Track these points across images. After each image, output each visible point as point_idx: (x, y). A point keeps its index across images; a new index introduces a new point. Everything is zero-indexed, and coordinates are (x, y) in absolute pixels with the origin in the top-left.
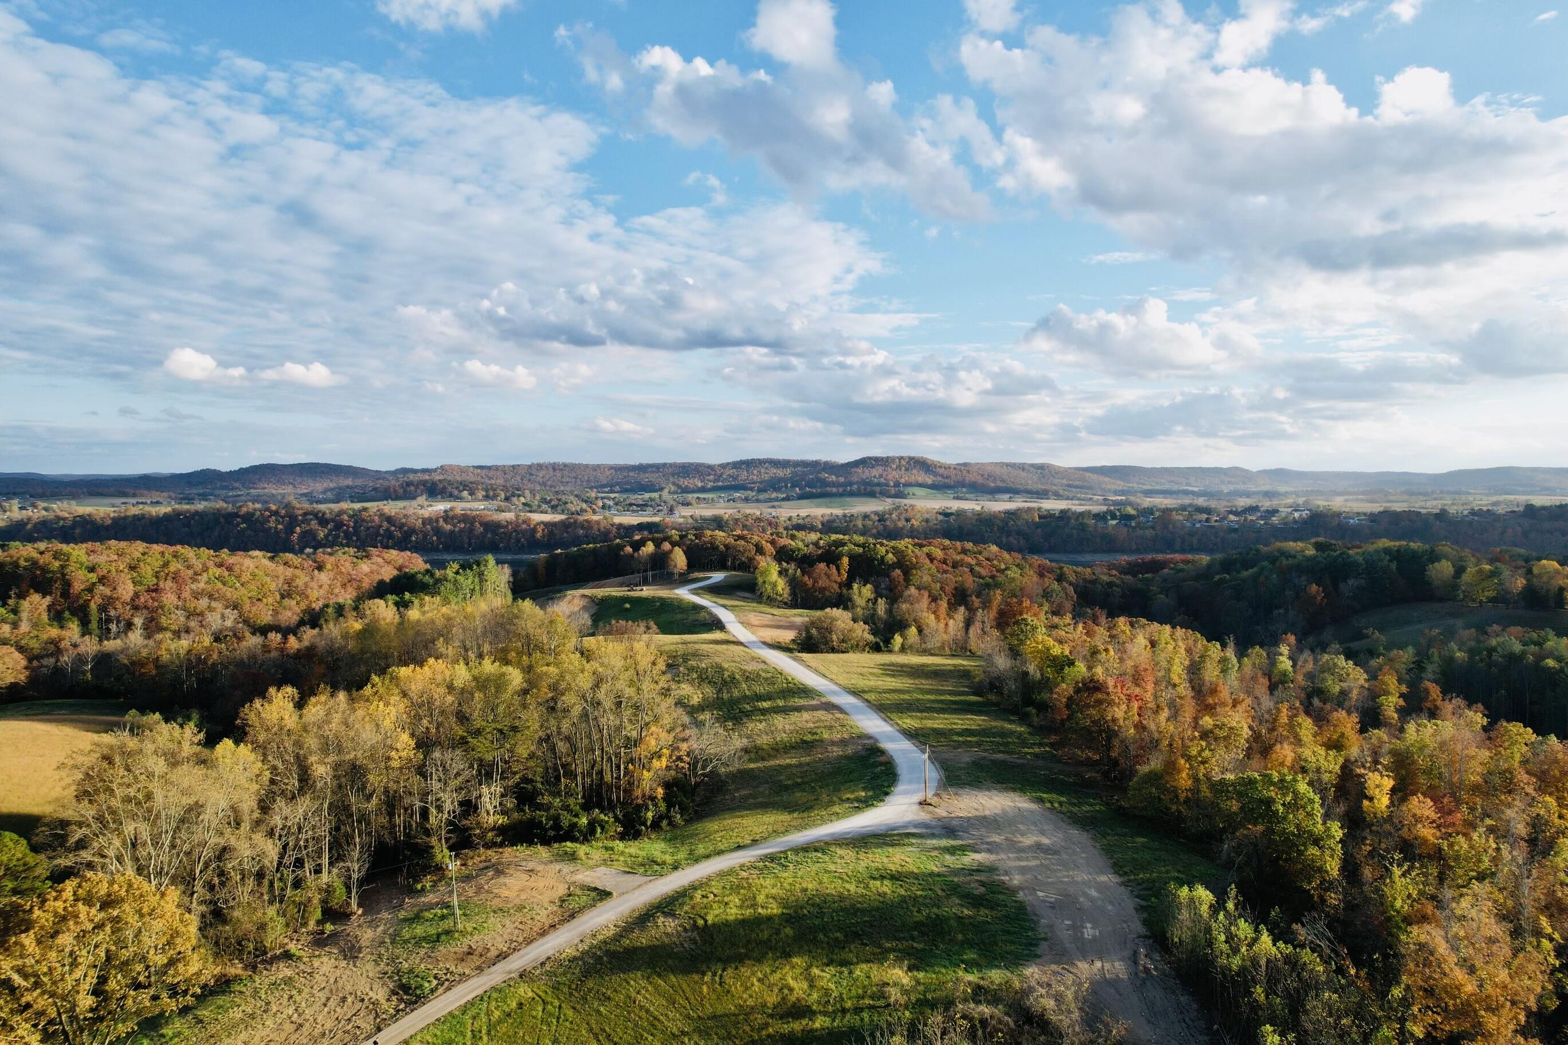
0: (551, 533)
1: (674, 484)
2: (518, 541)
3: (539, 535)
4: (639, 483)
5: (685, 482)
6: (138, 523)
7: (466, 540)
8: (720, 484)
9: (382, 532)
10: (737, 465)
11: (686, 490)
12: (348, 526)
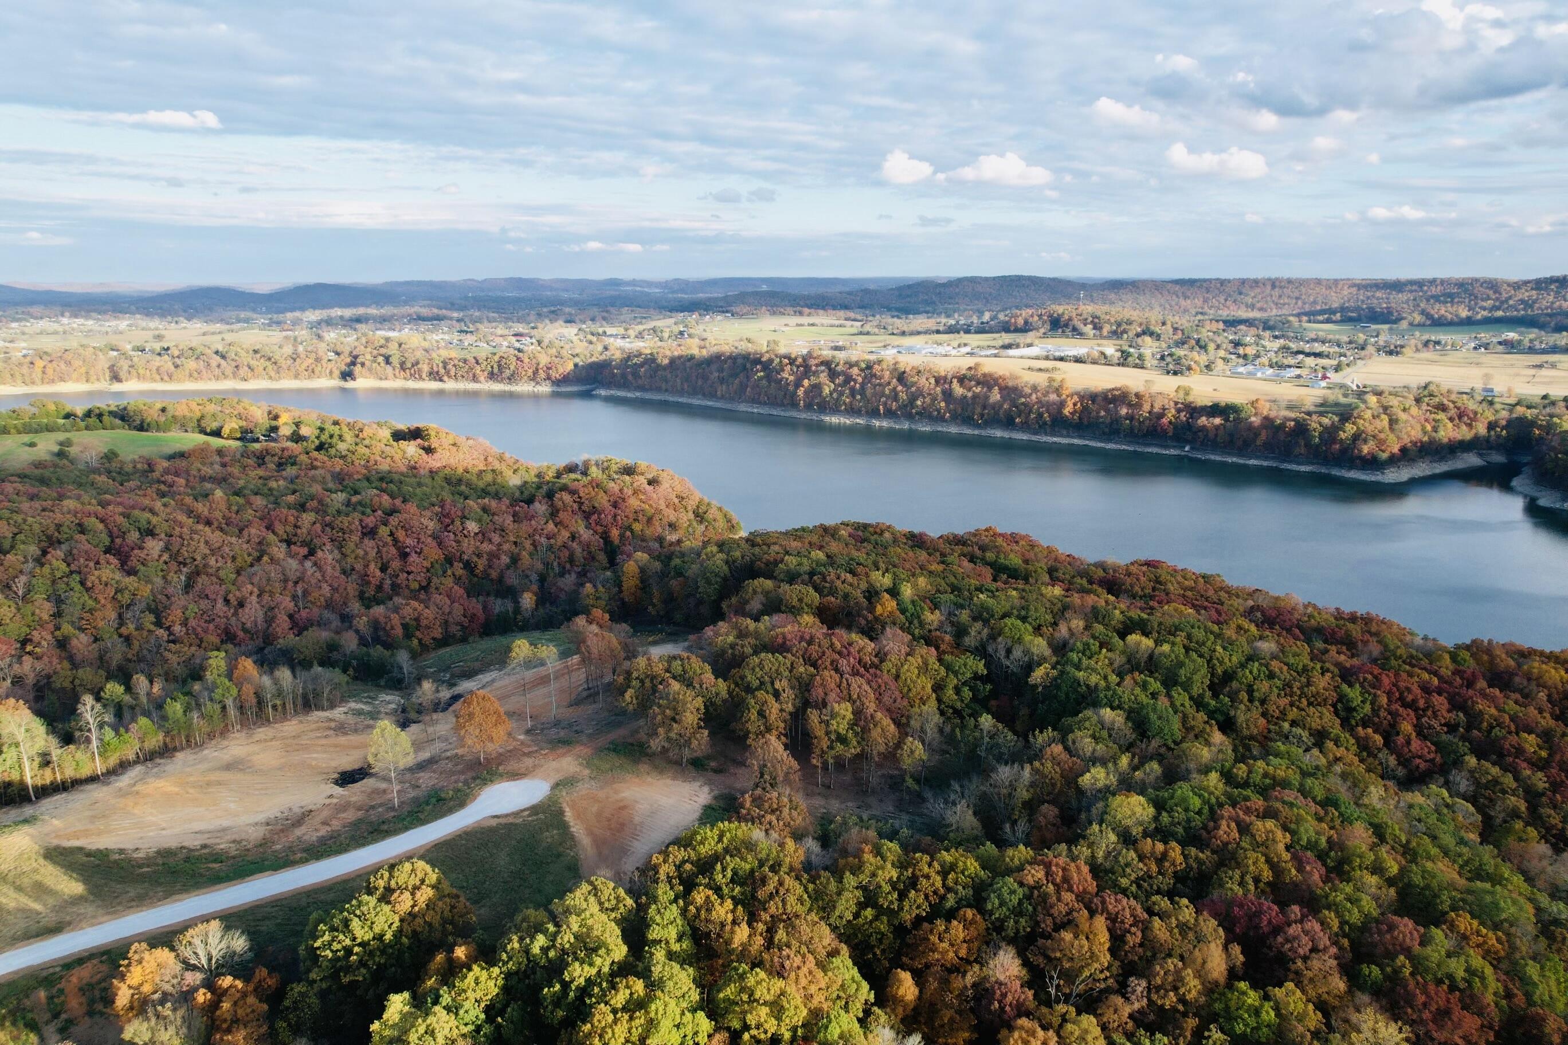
0: (1085, 408)
1: (1423, 312)
2: (1040, 415)
3: (1067, 411)
4: (1371, 309)
5: (1441, 310)
6: (688, 364)
7: (978, 410)
8: (1500, 313)
9: (887, 392)
10: (1541, 285)
11: (1439, 323)
12: (855, 381)
